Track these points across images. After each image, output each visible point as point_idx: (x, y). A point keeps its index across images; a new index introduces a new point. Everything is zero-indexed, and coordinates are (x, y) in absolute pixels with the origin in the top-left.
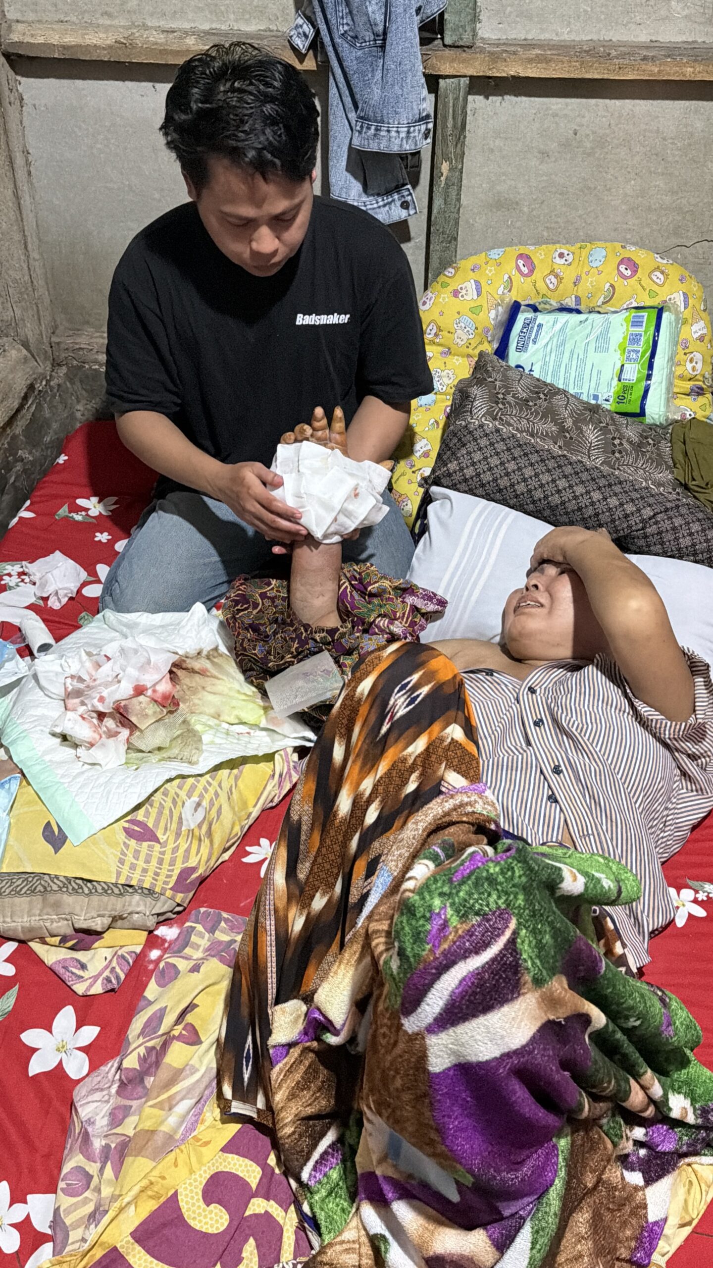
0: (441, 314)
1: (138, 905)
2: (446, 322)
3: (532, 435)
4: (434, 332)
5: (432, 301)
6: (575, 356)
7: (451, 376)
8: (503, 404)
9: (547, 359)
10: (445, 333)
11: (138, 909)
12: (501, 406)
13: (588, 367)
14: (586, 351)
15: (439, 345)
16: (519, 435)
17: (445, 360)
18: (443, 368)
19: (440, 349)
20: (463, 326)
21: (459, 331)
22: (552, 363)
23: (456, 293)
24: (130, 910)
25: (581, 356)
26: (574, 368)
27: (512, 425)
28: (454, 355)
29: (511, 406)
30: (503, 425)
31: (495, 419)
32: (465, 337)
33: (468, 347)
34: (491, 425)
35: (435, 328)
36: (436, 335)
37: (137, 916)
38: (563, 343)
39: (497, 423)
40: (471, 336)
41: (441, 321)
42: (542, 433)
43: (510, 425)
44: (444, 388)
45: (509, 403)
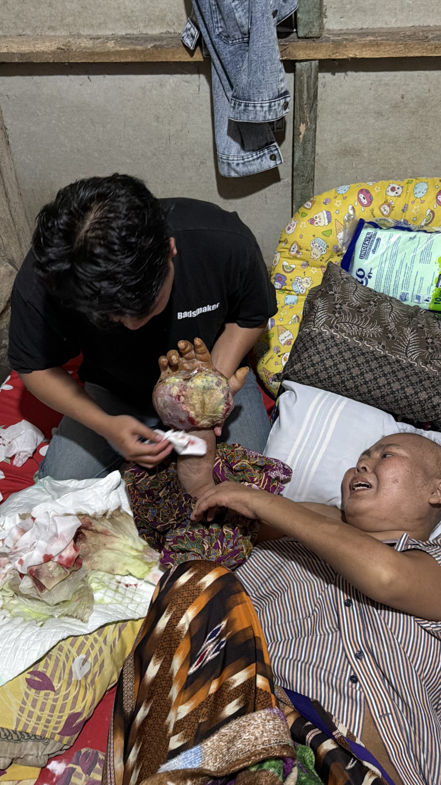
0: (301, 236)
1: (31, 749)
2: (305, 242)
3: (361, 339)
4: (296, 249)
5: (295, 227)
6: (404, 265)
7: (309, 281)
8: (340, 313)
9: (383, 265)
10: (304, 251)
11: (32, 753)
12: (337, 315)
13: (414, 274)
14: (413, 262)
15: (301, 259)
16: (349, 340)
17: (305, 270)
18: (303, 276)
19: (301, 262)
20: (318, 245)
21: (315, 250)
22: (386, 269)
23: (312, 221)
24: (25, 752)
25: (409, 265)
26: (403, 273)
27: (345, 332)
28: (311, 267)
29: (345, 314)
30: (337, 332)
31: (331, 327)
32: (319, 253)
33: (321, 260)
34: (328, 333)
35: (297, 247)
36: (298, 252)
37: (31, 757)
38: (396, 254)
39: (333, 331)
40: (324, 253)
41: (301, 242)
42: (369, 335)
43: (343, 331)
44: (304, 291)
45: (344, 312)
